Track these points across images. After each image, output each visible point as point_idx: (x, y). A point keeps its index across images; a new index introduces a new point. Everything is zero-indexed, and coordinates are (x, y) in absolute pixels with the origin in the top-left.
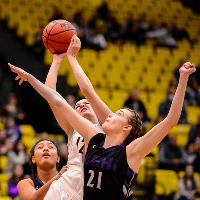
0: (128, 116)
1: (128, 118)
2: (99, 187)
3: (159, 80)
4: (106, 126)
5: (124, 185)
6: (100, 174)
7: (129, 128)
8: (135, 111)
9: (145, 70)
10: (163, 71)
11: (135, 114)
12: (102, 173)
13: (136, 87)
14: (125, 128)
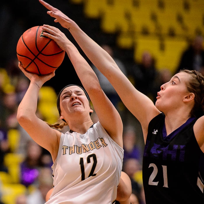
0: (186, 81)
1: (186, 84)
2: (166, 185)
4: (160, 103)
5: (198, 178)
6: (165, 168)
7: (191, 97)
8: (195, 71)
11: (196, 75)
12: (166, 166)
14: (185, 98)
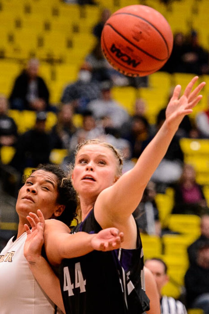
3: (70, 44)
9: (47, 27)
10: (76, 29)
13: (32, 55)
